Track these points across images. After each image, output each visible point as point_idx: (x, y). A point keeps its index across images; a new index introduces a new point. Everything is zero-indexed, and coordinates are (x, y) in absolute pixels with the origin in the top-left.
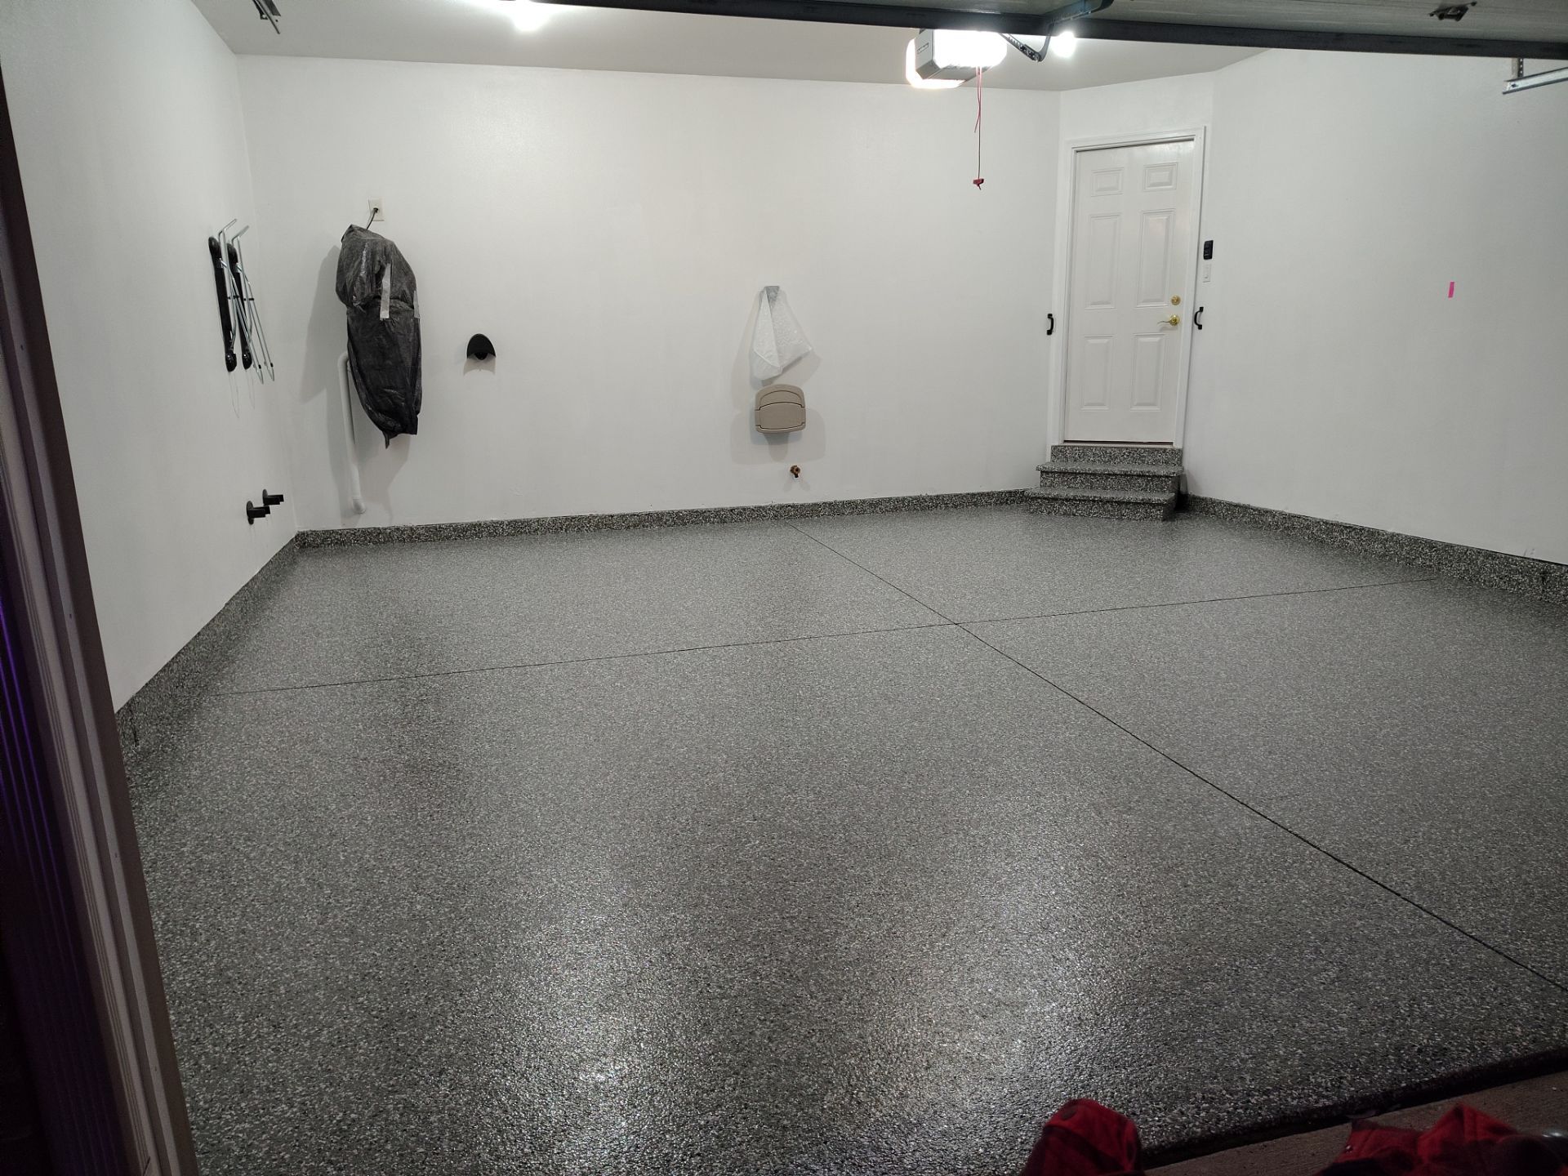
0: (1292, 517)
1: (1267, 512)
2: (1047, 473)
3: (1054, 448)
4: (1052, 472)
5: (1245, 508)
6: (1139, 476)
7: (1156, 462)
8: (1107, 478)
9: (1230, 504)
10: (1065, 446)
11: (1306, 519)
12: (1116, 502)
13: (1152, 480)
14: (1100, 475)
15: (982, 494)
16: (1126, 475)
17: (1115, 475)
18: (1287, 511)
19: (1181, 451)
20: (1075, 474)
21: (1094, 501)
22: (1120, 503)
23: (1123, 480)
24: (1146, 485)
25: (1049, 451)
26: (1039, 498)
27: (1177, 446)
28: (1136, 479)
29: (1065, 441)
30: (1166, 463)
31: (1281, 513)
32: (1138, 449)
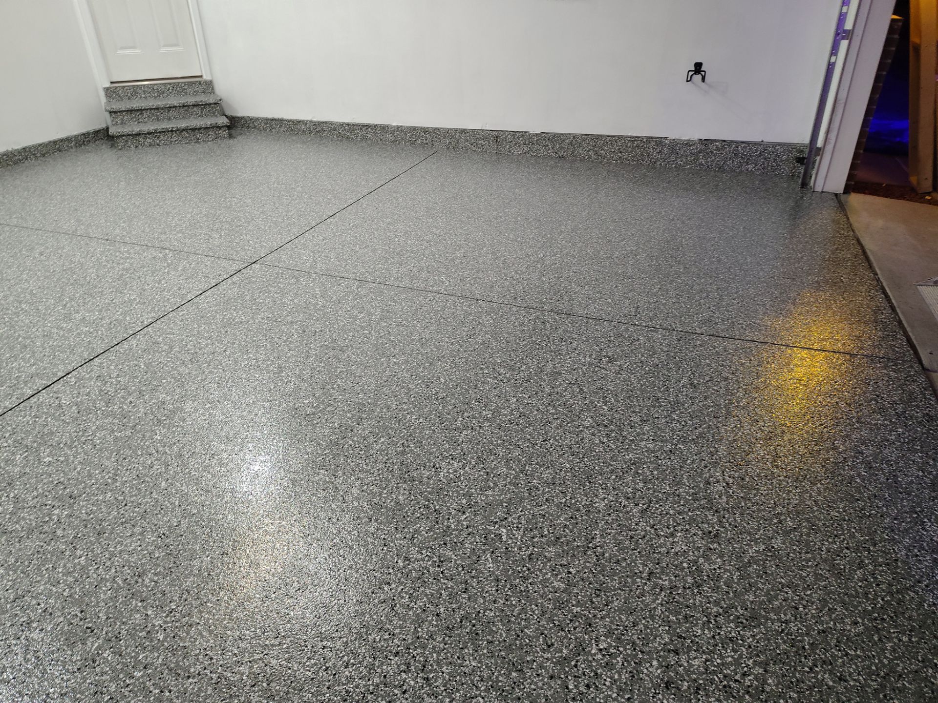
0: (320, 123)
1: (300, 122)
2: (115, 112)
3: (107, 90)
4: (120, 112)
5: (280, 121)
6: (194, 106)
7: (196, 93)
8: (169, 111)
9: (267, 119)
10: (116, 88)
11: (331, 123)
12: (190, 129)
13: (204, 107)
14: (162, 109)
15: (62, 140)
16: (184, 106)
17: (175, 107)
18: (315, 120)
19: (211, 82)
20: (141, 111)
21: (172, 131)
22: (193, 130)
23: (182, 110)
24: (202, 112)
25: (102, 94)
26: (124, 136)
27: (207, 77)
28: (192, 109)
29: (112, 83)
30: (204, 92)
31: (311, 122)
32: (179, 83)
